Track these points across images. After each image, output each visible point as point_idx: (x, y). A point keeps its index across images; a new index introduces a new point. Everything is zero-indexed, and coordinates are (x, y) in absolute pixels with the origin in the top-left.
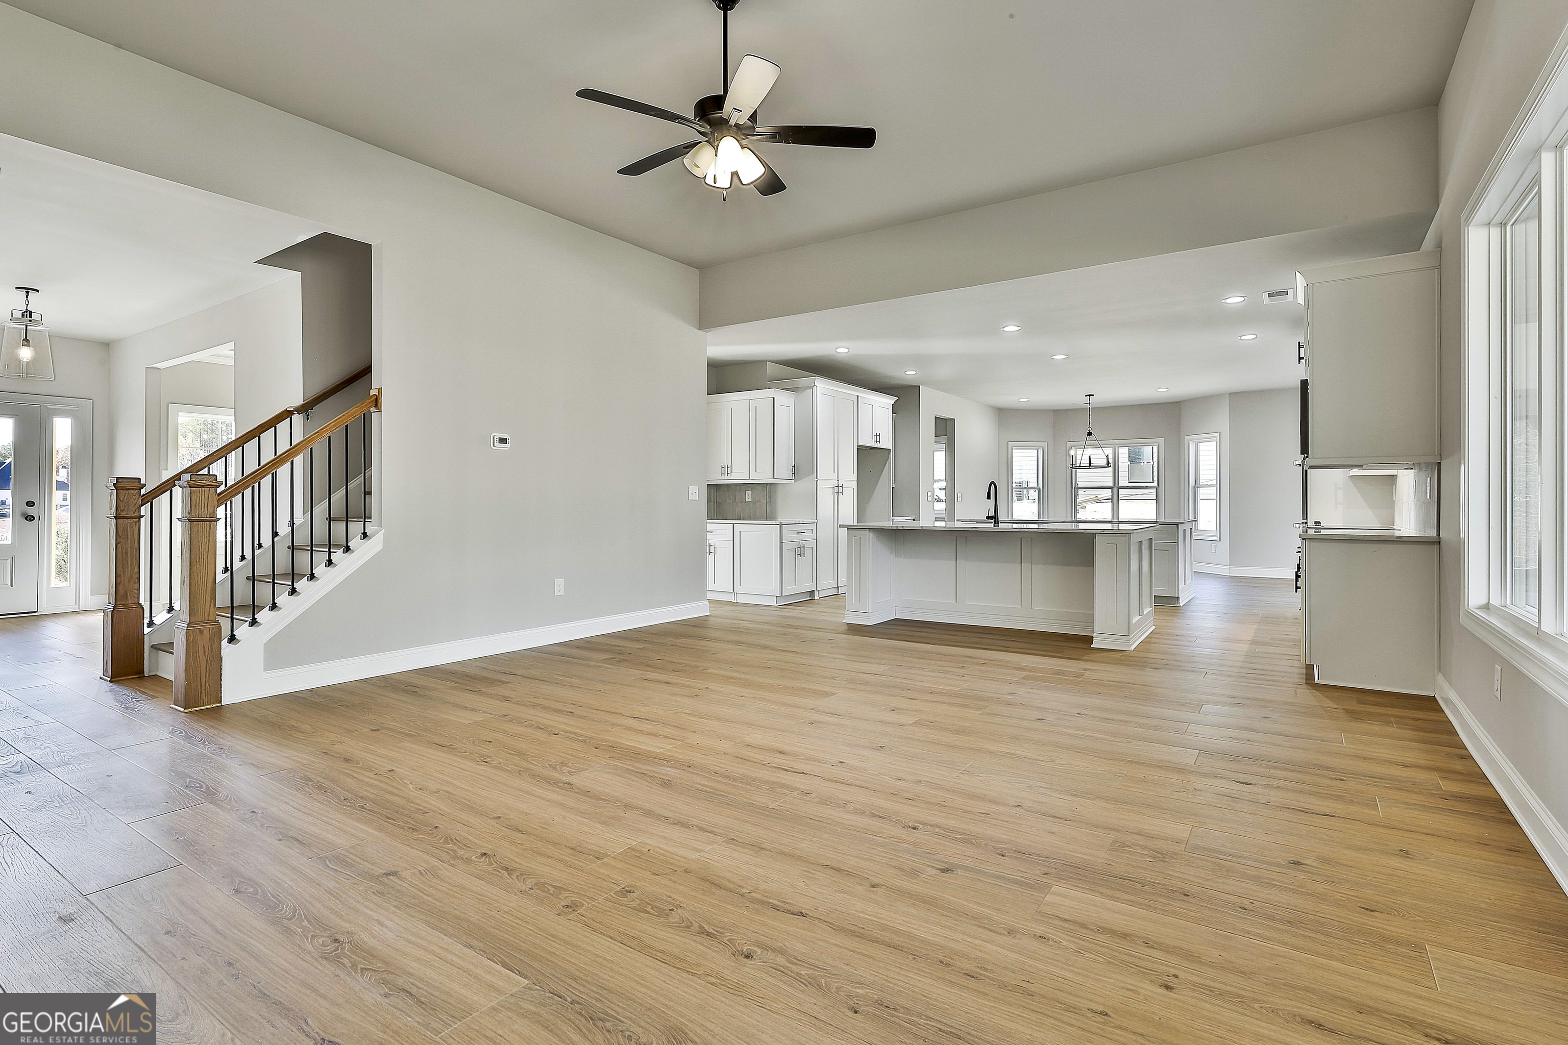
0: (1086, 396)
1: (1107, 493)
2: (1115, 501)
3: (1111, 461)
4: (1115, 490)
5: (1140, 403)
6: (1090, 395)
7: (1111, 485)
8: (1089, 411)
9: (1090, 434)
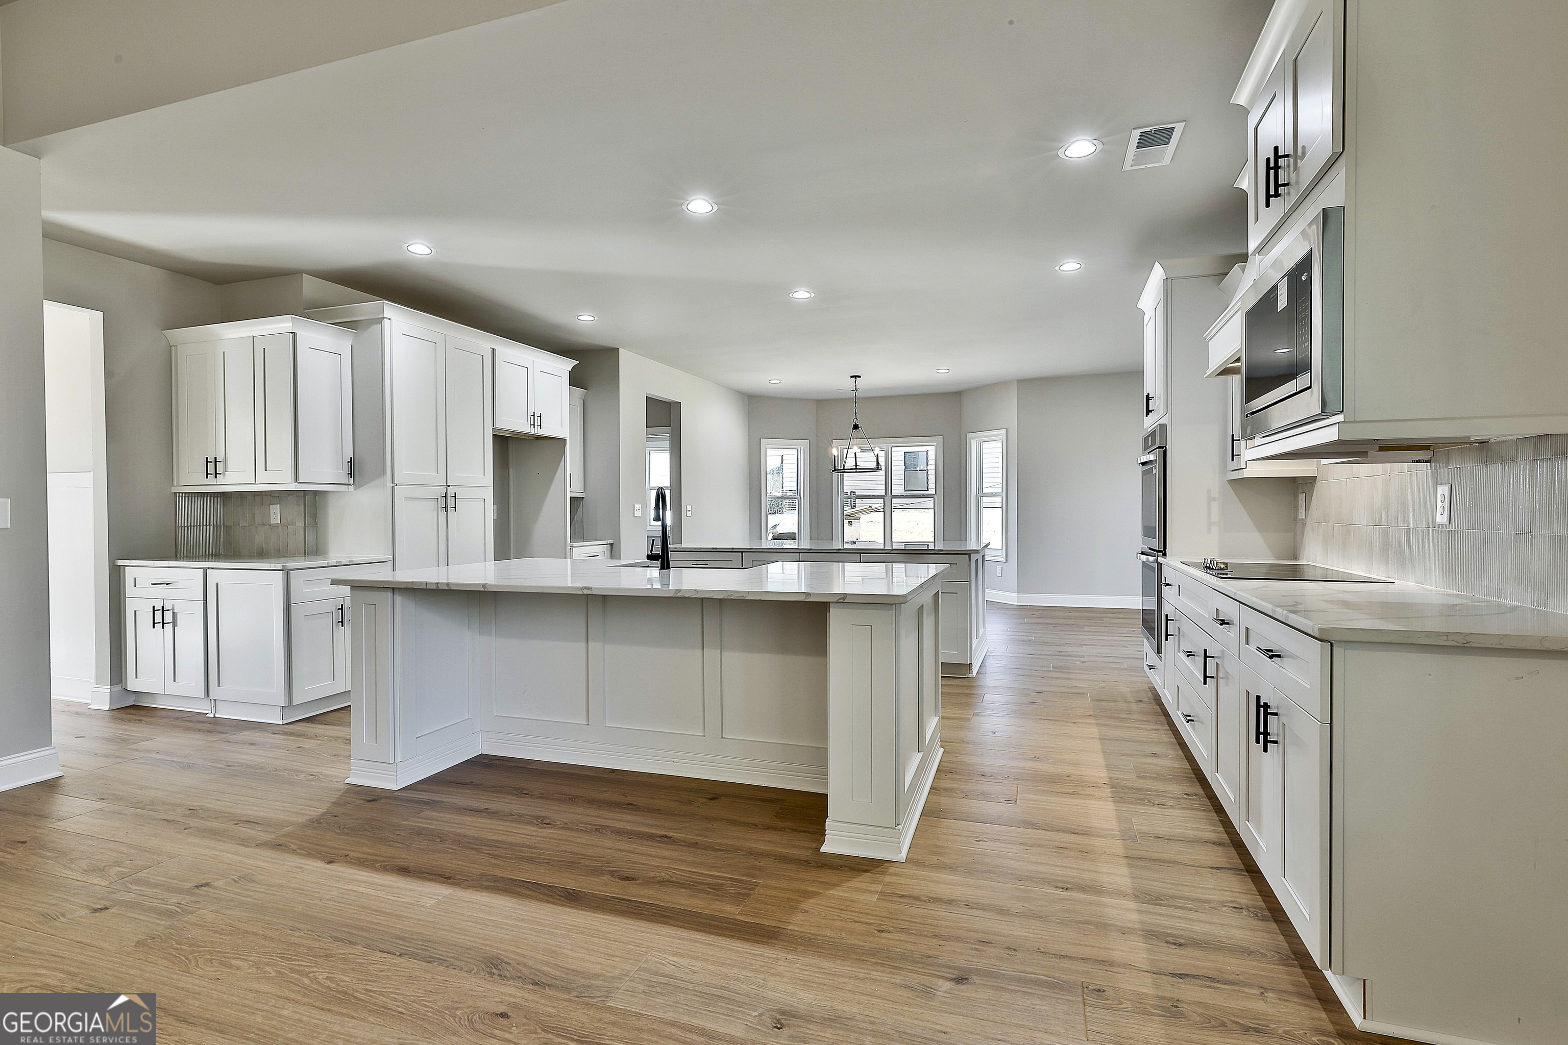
0: (852, 377)
1: (879, 503)
2: (888, 513)
3: (882, 463)
4: (888, 499)
5: (916, 392)
6: (855, 377)
7: (883, 493)
8: (855, 400)
9: (856, 427)
